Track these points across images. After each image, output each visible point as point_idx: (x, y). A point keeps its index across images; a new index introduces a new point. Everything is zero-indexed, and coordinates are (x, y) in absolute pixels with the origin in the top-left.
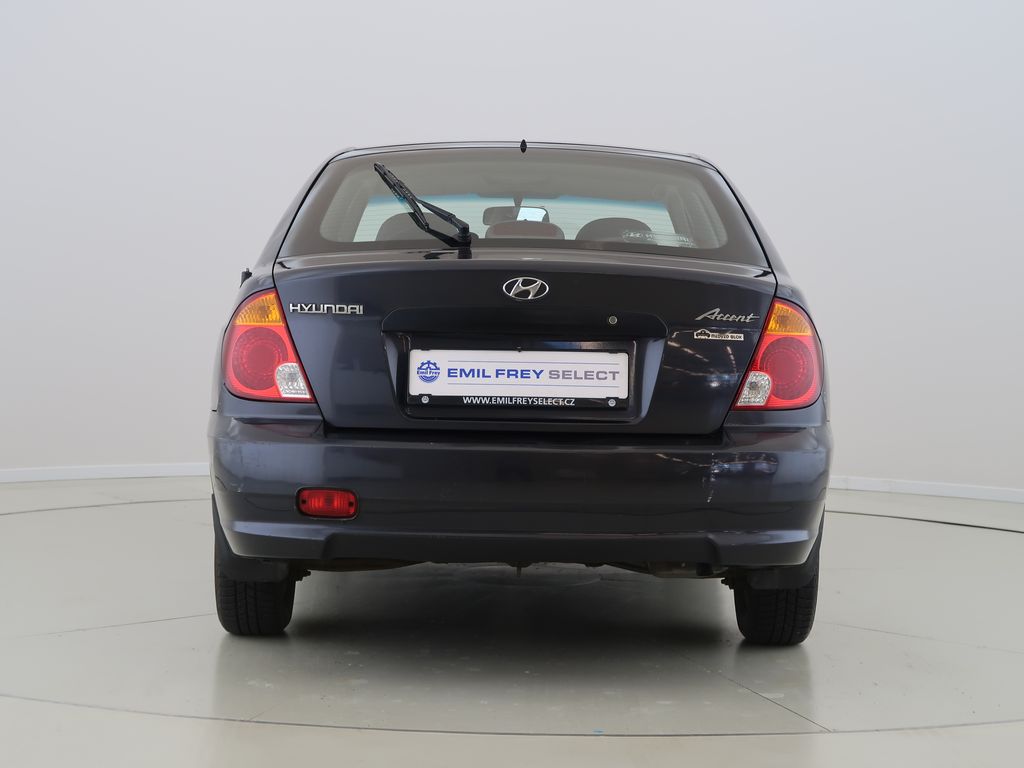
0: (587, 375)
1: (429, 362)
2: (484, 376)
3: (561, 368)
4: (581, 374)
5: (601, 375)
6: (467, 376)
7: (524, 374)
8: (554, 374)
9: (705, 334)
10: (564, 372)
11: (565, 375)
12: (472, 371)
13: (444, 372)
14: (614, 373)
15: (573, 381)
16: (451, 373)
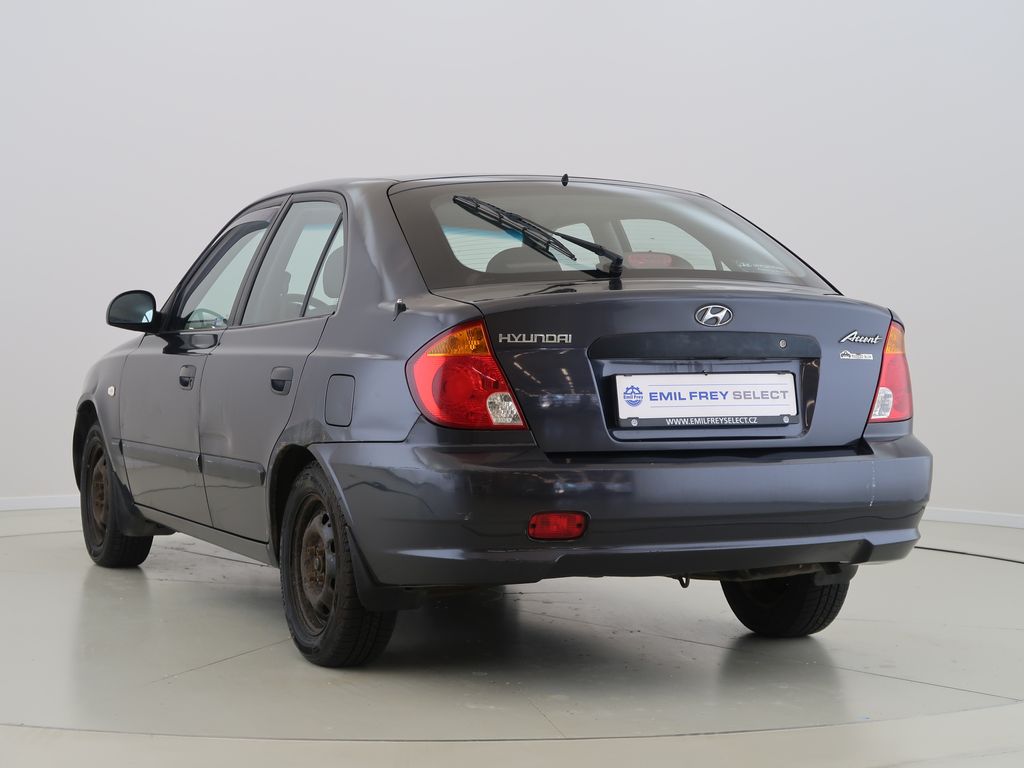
0: (764, 395)
1: (632, 387)
2: (680, 399)
3: (742, 389)
4: (758, 395)
5: (774, 395)
6: (666, 399)
7: (713, 396)
8: (737, 395)
9: (847, 355)
10: (744, 393)
11: (746, 395)
12: (670, 394)
13: (646, 396)
14: (784, 392)
15: (752, 401)
16: (652, 396)
